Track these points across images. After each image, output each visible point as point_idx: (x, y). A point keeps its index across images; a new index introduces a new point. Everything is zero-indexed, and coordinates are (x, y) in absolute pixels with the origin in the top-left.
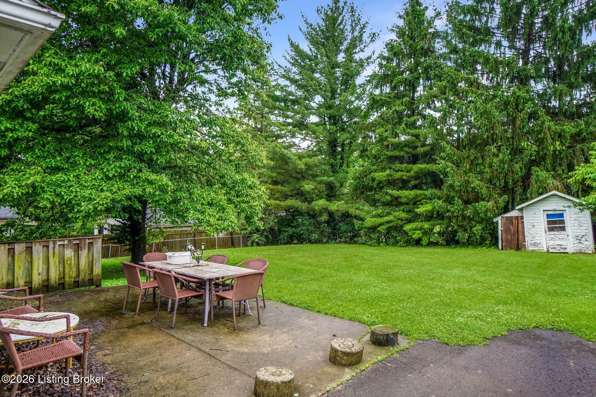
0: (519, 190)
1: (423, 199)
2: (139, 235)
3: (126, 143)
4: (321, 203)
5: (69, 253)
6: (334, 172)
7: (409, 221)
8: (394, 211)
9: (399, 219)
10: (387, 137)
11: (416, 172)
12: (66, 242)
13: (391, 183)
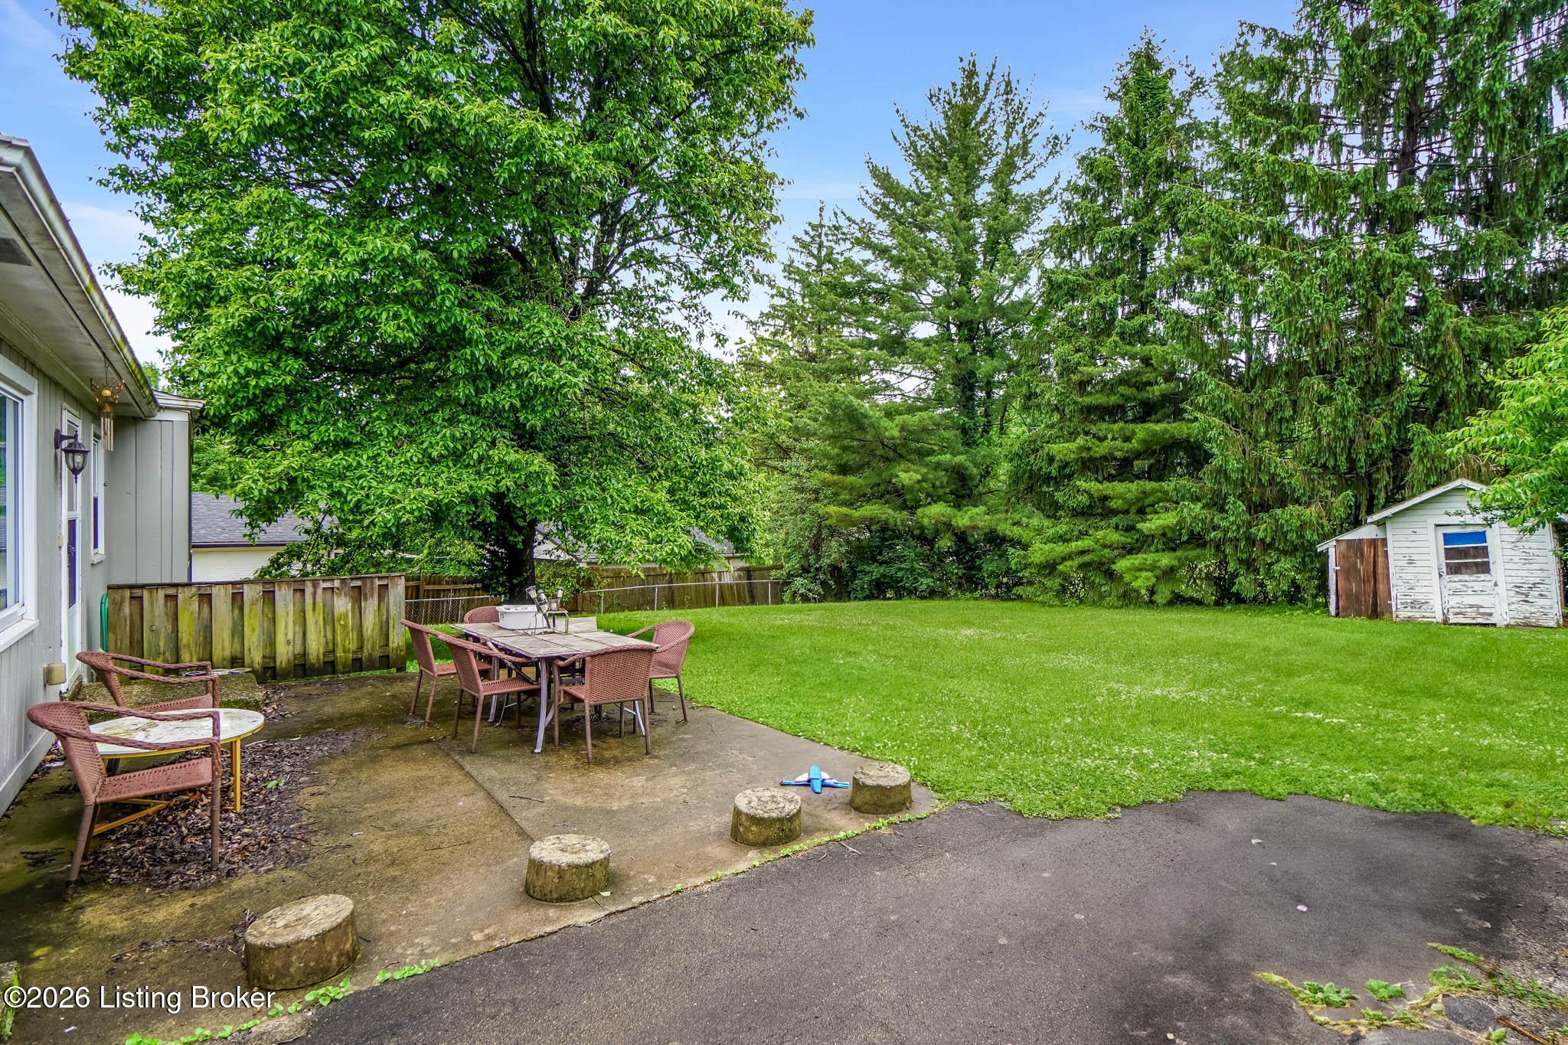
0: (1384, 479)
1: (1160, 500)
2: (521, 575)
3: (462, 391)
4: (935, 512)
5: (342, 605)
6: (969, 443)
7: (1129, 550)
8: (1097, 529)
9: (1105, 546)
10: (1079, 364)
11: (1144, 441)
12: (337, 583)
13: (1090, 465)
